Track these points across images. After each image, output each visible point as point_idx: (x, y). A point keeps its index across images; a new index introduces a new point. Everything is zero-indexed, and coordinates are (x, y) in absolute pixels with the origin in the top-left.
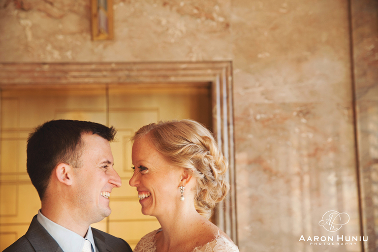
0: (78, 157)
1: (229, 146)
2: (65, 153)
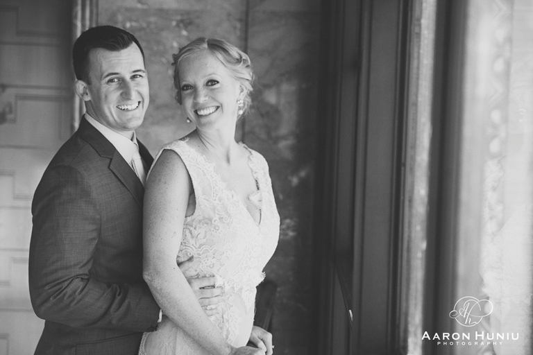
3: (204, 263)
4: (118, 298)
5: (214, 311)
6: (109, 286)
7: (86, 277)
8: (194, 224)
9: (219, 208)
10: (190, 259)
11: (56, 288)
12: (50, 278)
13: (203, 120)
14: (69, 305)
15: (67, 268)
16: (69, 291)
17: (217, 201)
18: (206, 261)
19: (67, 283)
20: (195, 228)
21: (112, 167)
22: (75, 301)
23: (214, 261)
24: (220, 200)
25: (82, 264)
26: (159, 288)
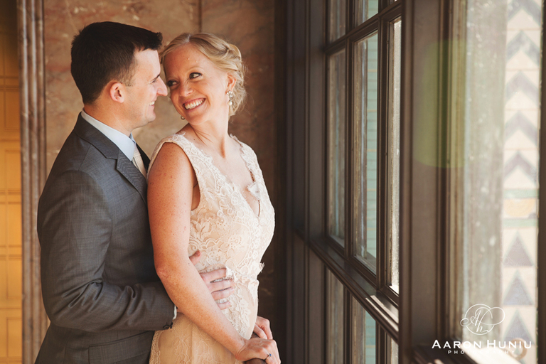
0: (131, 76)
1: (38, 47)
2: (119, 73)
3: (210, 256)
4: (134, 300)
5: (227, 304)
6: (123, 288)
7: (100, 281)
8: (199, 218)
9: (223, 200)
10: (197, 253)
11: (74, 295)
12: (66, 286)
13: (192, 114)
14: (86, 311)
15: (83, 274)
16: (86, 296)
17: (221, 194)
18: (212, 254)
19: (83, 289)
20: (199, 222)
21: (118, 167)
22: (92, 307)
23: (220, 254)
24: (223, 192)
25: (97, 269)
26: (175, 284)
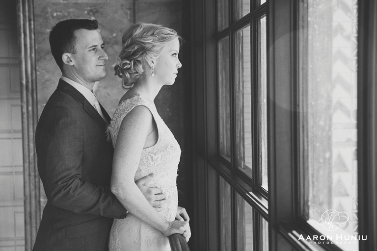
1: (31, 39)
10: (151, 175)
11: (65, 184)
16: (73, 186)
19: (71, 181)
20: (155, 155)
21: (85, 108)
22: (77, 194)
23: (164, 173)
